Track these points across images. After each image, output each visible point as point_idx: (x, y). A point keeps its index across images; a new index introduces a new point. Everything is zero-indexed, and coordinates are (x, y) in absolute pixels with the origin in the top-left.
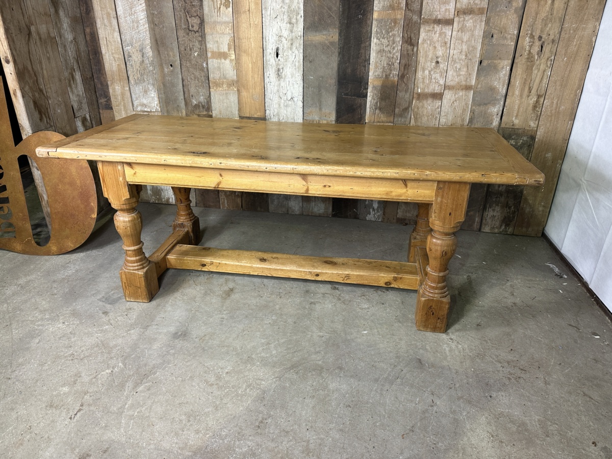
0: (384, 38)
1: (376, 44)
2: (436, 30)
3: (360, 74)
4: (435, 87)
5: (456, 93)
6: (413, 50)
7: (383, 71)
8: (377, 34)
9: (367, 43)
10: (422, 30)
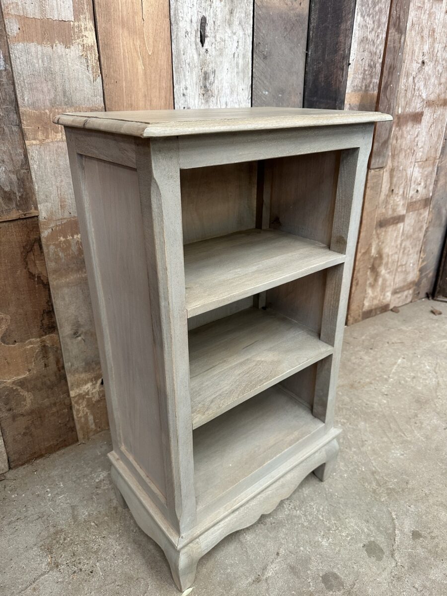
0: (369, 15)
1: (359, 24)
2: (426, 8)
3: (336, 83)
4: (417, 102)
5: (435, 112)
6: (400, 42)
7: (364, 79)
8: (362, 6)
9: (349, 22)
10: (411, 5)
